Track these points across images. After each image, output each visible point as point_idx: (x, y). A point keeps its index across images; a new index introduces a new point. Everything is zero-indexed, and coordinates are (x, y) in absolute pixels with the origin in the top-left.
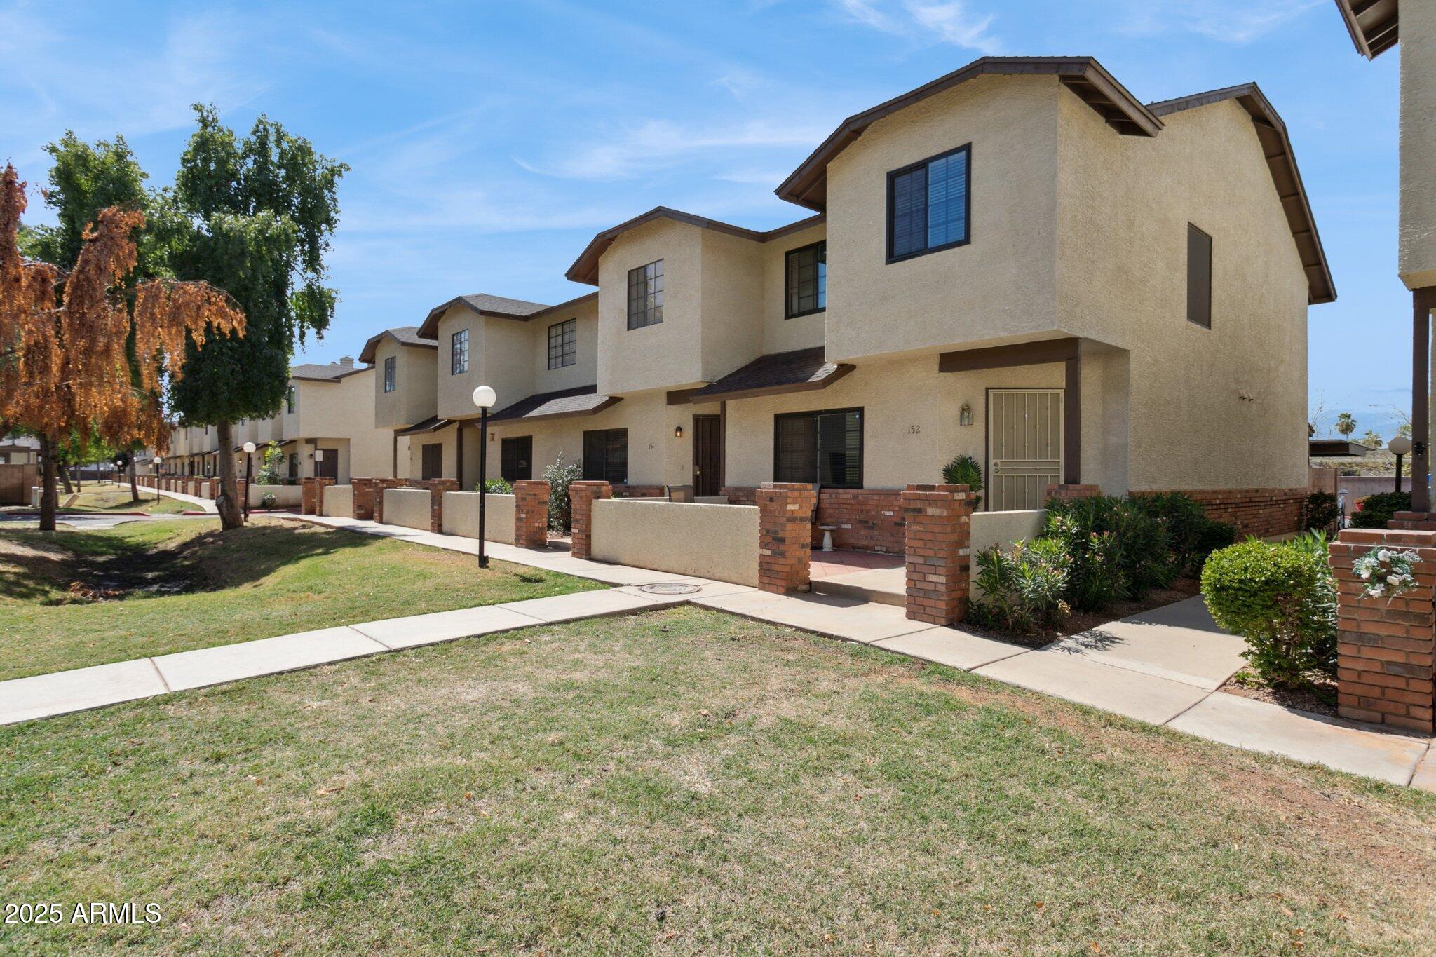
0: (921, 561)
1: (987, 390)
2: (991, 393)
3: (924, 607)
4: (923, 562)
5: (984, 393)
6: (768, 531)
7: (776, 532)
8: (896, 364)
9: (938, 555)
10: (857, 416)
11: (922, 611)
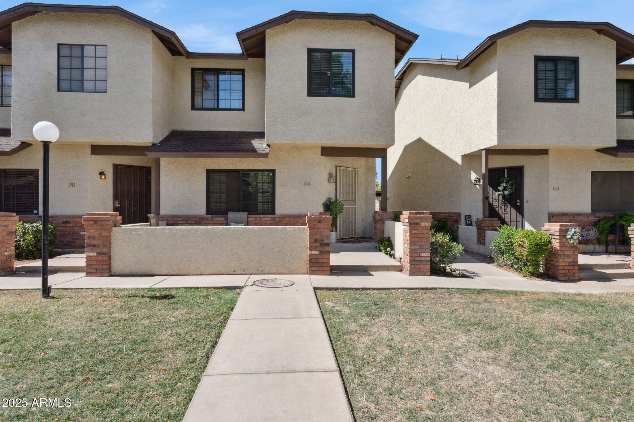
0: (418, 247)
1: (336, 166)
2: (338, 168)
3: (420, 269)
4: (419, 248)
5: (335, 168)
6: (316, 240)
7: (323, 240)
8: (295, 148)
9: (426, 244)
10: (271, 174)
11: (418, 271)
